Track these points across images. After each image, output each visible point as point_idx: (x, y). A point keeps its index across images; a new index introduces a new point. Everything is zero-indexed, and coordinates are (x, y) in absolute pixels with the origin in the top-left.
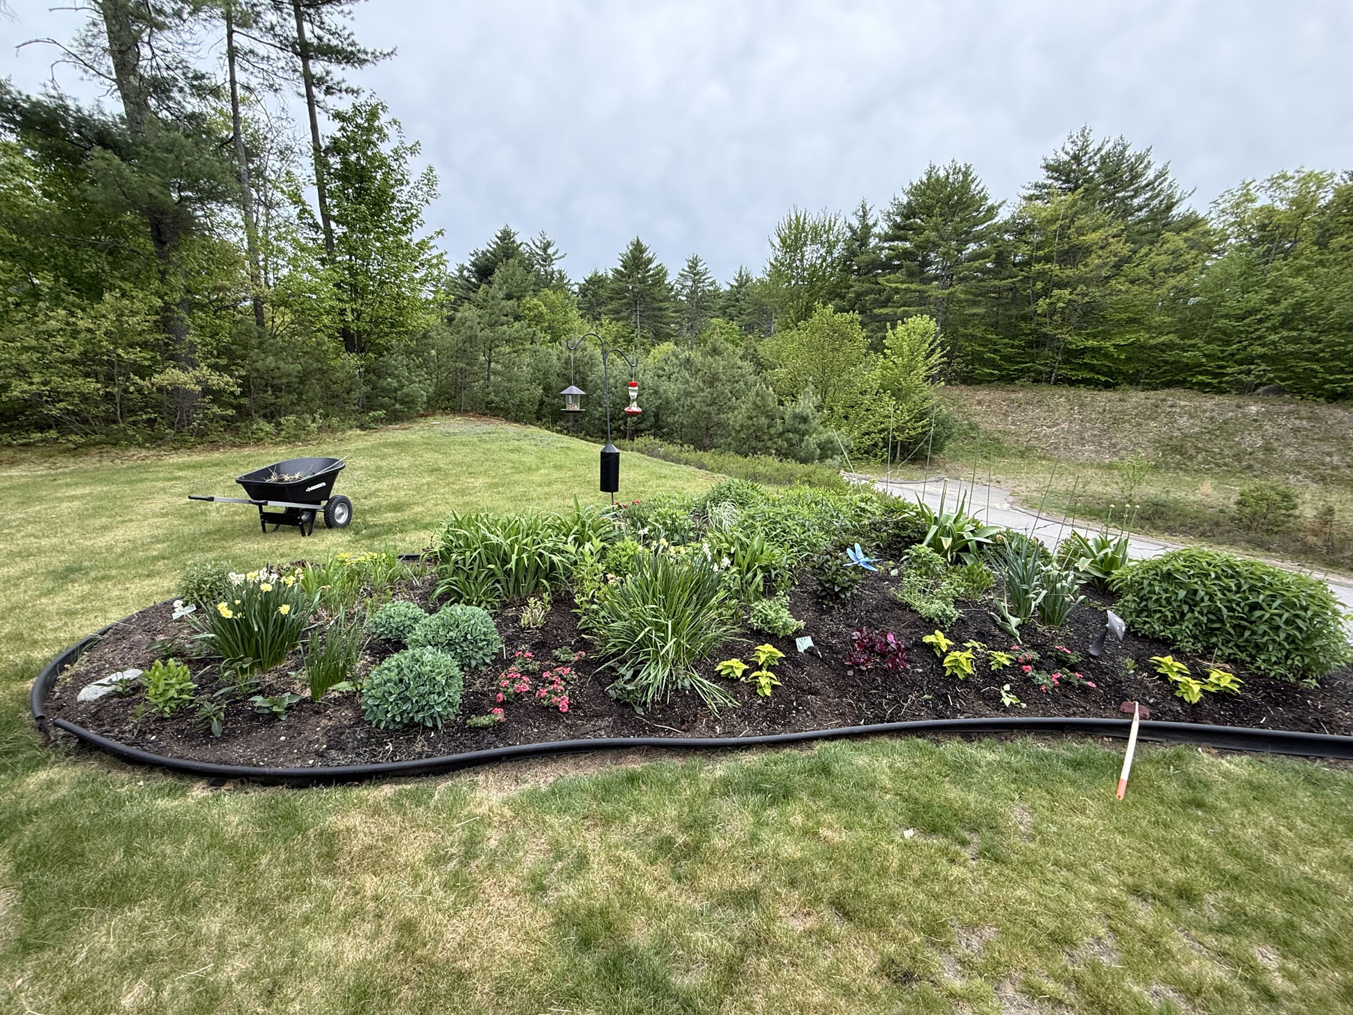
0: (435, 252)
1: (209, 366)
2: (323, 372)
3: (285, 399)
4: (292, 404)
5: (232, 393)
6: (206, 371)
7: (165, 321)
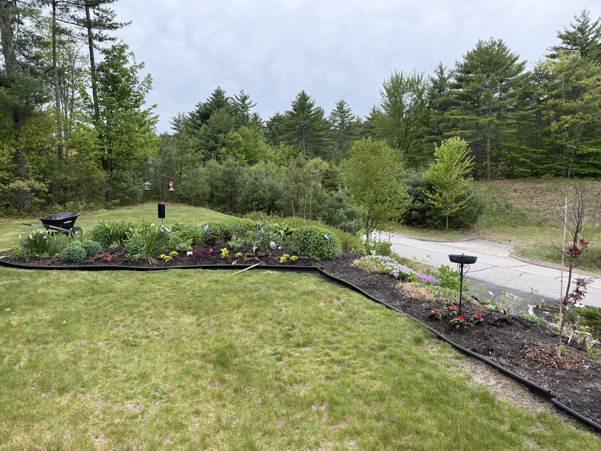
0: (152, 116)
1: (35, 179)
2: (89, 180)
3: (69, 194)
4: (73, 196)
5: (44, 191)
6: (33, 181)
7: (16, 158)
